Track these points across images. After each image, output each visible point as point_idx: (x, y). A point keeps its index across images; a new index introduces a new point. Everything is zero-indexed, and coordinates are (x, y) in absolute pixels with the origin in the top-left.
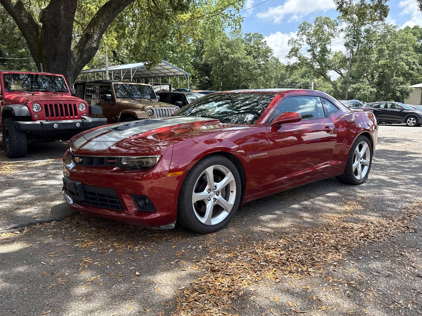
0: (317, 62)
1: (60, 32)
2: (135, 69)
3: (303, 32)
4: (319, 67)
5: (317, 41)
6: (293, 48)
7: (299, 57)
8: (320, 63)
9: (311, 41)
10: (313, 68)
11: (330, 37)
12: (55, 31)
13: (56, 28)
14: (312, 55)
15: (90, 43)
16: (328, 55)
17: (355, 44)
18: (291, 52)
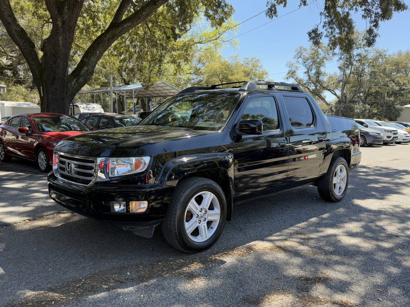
0: (312, 84)
1: (58, 60)
2: (137, 90)
3: (299, 55)
4: (314, 88)
5: (312, 64)
6: (291, 70)
7: (295, 78)
8: (315, 84)
9: (306, 63)
10: (309, 89)
11: (324, 60)
12: (54, 59)
13: (54, 56)
14: (308, 77)
15: (86, 68)
16: (323, 77)
17: (348, 67)
18: (288, 74)
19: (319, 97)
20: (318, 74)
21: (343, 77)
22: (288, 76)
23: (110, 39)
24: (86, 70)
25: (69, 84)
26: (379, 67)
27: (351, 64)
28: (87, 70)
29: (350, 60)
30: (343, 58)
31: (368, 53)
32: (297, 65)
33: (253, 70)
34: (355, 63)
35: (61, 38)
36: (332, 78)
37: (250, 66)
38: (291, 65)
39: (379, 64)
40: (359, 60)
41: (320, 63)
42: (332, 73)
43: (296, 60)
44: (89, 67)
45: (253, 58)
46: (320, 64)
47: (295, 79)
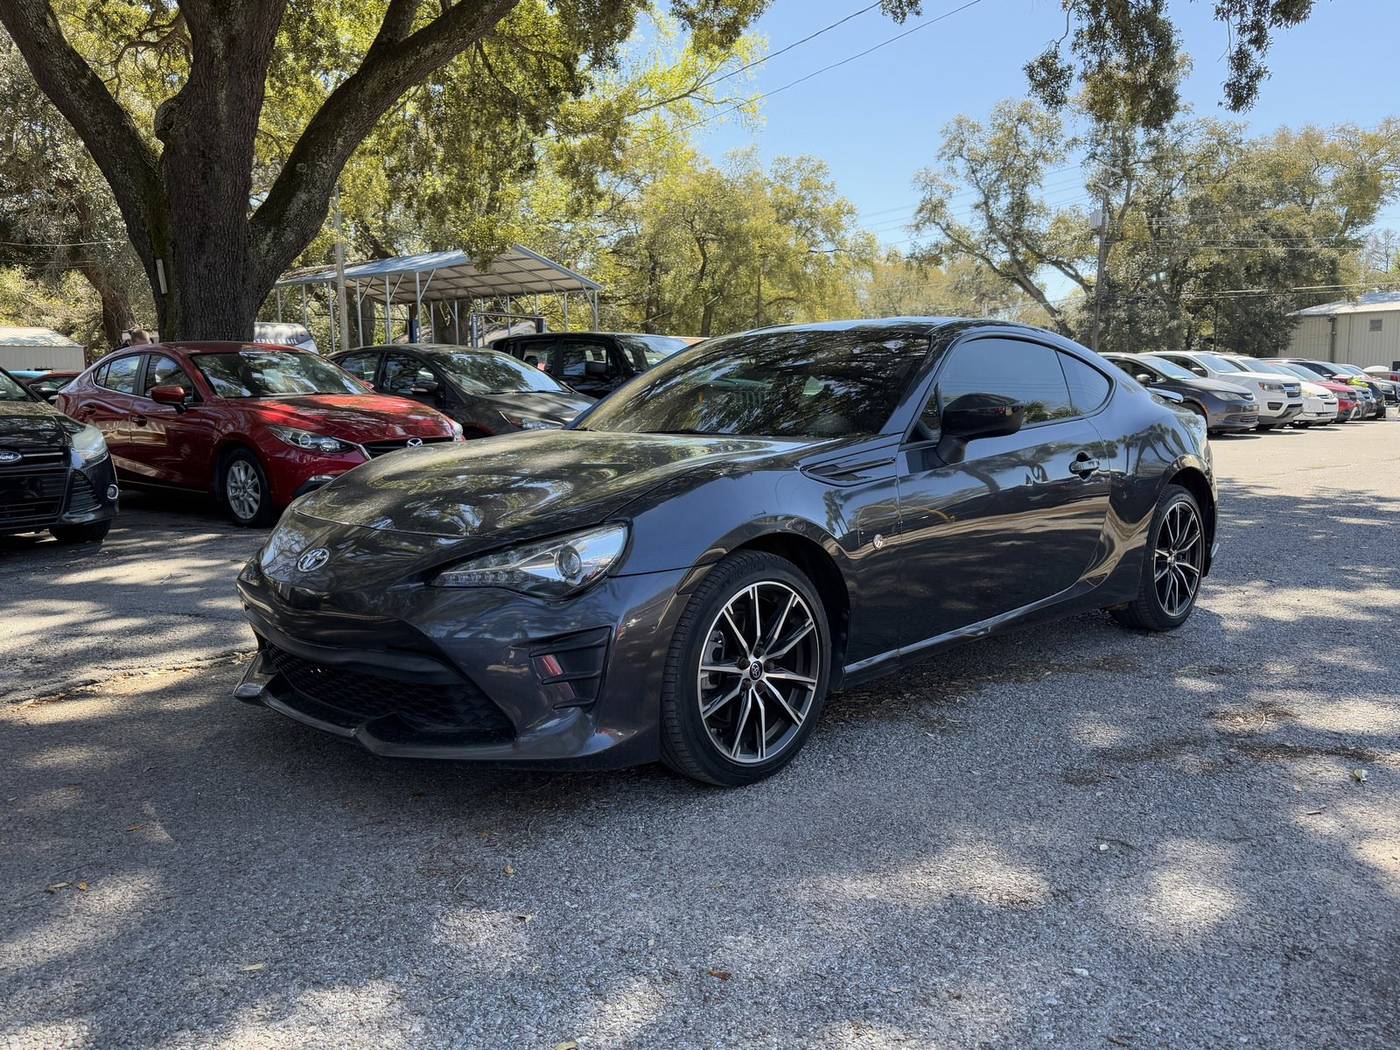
0: (999, 243)
1: (217, 168)
2: (428, 273)
3: (955, 147)
4: (1006, 257)
5: (999, 176)
6: (927, 197)
7: (944, 226)
8: (1008, 244)
9: (979, 175)
10: (988, 261)
11: (1040, 163)
12: (200, 165)
13: (203, 155)
14: (985, 220)
15: (304, 196)
16: (1034, 219)
17: (1117, 184)
18: (920, 211)
19: (1024, 287)
20: (1020, 208)
21: (1104, 218)
22: (919, 218)
23: (376, 95)
24: (304, 203)
25: (250, 250)
26: (1218, 182)
27: (1127, 174)
28: (307, 204)
29: (1125, 162)
30: (1102, 154)
31: (1182, 137)
32: (946, 181)
33: (804, 199)
34: (1139, 170)
35: (223, 94)
36: (1064, 222)
37: (795, 188)
38: (930, 183)
39: (1220, 171)
40: (1154, 159)
41: (1027, 174)
42: (1065, 207)
43: (944, 162)
44: (313, 191)
45: (802, 159)
46: (1026, 176)
47: (944, 230)
